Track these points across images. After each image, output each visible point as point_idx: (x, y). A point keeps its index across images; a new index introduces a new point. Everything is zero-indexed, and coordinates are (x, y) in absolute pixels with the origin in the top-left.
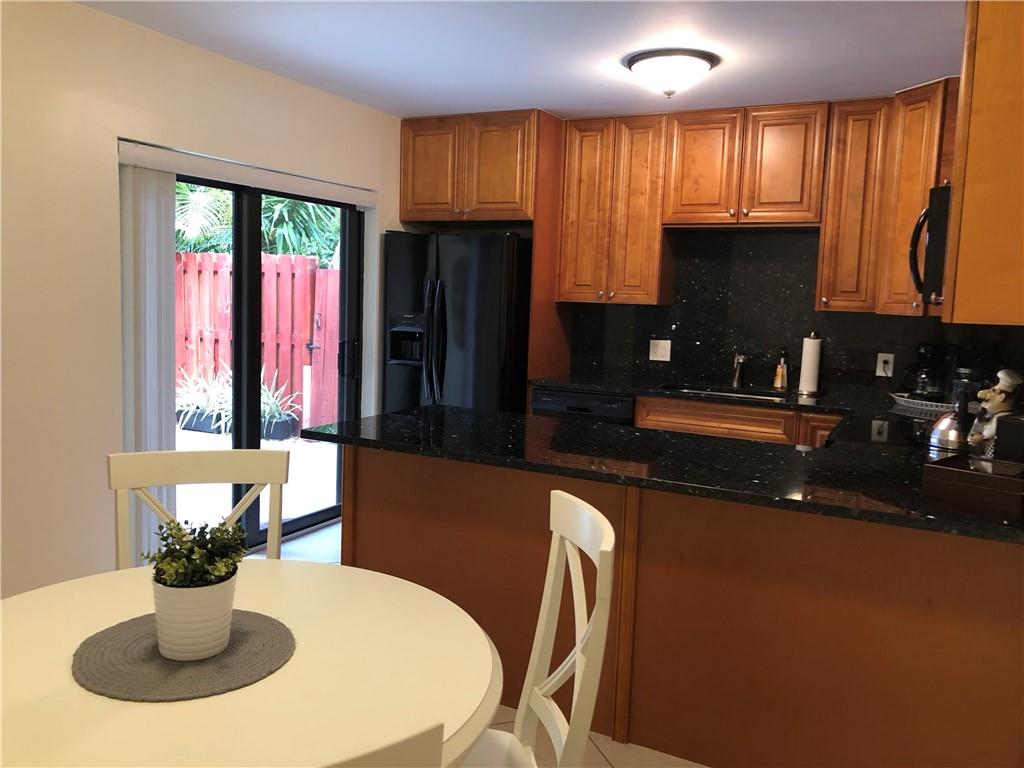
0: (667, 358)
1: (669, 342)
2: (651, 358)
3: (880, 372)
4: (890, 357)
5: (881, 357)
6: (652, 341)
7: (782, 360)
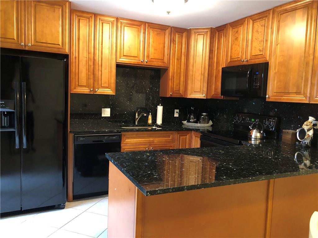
0: (109, 115)
1: (110, 109)
2: (103, 116)
3: (175, 116)
4: (178, 111)
5: (176, 111)
6: (103, 109)
7: (150, 113)
